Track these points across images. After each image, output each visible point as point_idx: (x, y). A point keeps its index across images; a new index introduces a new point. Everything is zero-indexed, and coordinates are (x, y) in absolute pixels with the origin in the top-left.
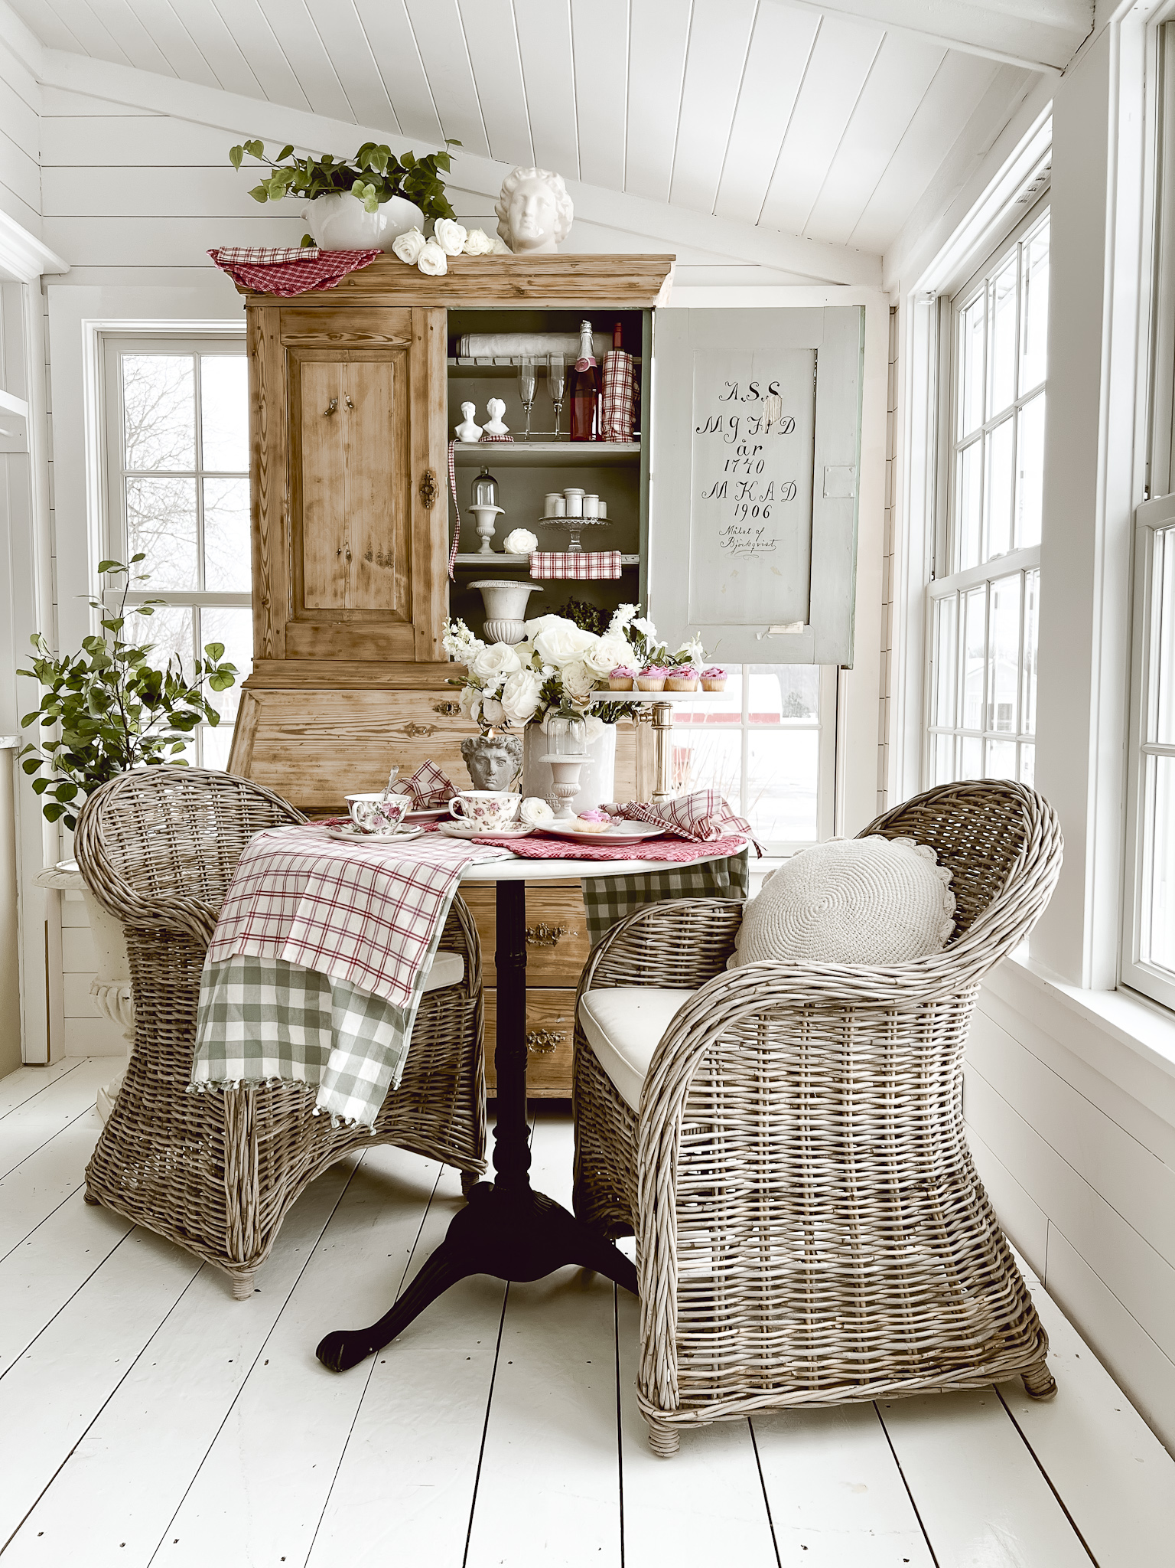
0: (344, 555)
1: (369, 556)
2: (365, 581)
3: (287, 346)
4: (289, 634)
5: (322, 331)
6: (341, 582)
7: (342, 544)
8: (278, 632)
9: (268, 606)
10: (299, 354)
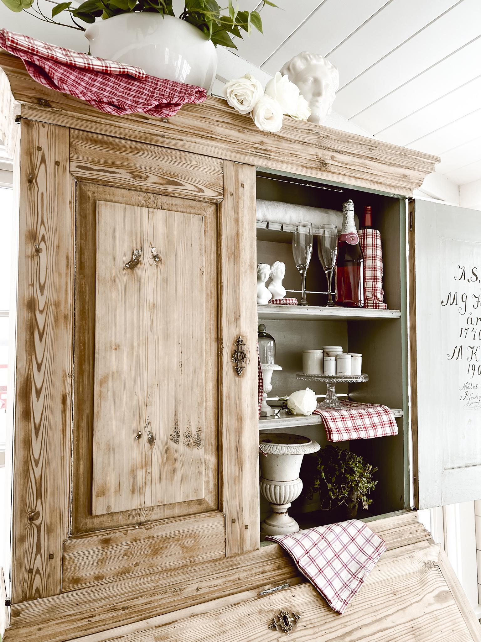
0: (145, 438)
1: (175, 437)
2: (170, 468)
3: (77, 178)
4: (67, 555)
5: (124, 167)
6: (141, 473)
7: (143, 425)
8: (51, 556)
9: (37, 522)
10: (93, 190)
